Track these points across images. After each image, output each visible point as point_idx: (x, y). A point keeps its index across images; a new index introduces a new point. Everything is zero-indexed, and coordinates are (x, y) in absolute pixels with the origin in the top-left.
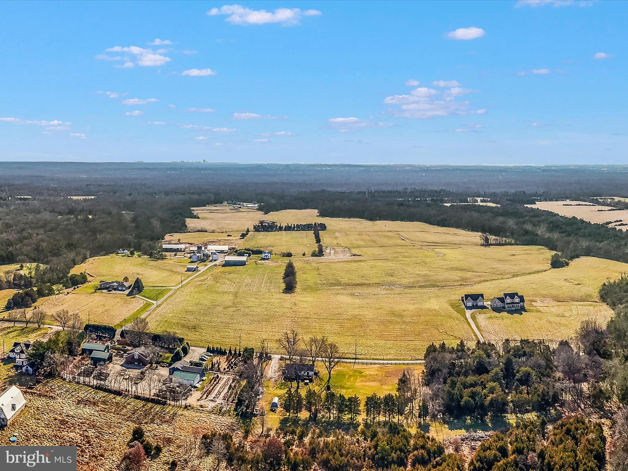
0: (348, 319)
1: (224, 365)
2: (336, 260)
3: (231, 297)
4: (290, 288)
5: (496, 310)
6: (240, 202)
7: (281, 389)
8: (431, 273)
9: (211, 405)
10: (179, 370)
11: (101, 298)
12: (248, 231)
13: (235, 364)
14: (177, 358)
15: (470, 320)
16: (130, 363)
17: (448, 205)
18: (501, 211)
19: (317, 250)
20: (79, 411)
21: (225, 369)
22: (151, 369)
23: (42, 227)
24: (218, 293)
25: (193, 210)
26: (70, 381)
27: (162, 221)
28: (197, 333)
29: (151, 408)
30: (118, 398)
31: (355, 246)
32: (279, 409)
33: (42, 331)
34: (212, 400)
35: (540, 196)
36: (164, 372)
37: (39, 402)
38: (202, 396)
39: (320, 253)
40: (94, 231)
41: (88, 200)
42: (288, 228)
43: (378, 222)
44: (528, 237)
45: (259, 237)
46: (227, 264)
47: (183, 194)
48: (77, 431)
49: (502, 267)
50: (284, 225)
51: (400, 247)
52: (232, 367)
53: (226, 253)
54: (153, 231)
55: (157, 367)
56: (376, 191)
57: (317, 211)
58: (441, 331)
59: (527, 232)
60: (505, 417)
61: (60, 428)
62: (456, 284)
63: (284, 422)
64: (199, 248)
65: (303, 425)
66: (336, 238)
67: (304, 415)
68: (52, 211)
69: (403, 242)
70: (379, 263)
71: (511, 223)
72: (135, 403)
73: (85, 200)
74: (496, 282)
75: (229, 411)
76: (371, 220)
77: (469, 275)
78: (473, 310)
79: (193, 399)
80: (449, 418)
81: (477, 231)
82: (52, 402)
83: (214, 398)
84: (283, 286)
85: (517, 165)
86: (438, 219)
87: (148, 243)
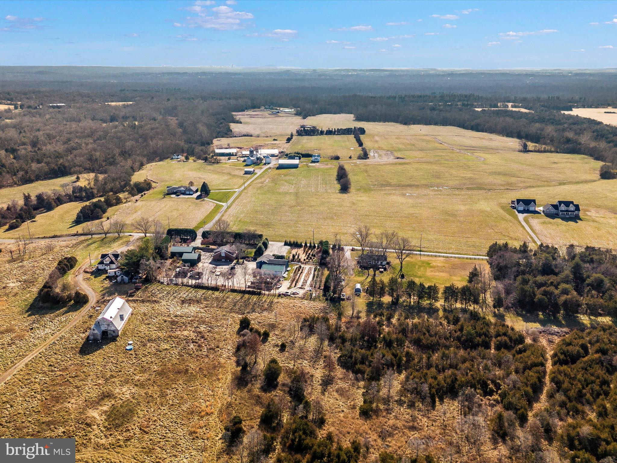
0: (405, 217)
1: (303, 257)
2: (382, 163)
3: (293, 197)
4: (345, 189)
5: (549, 215)
6: (276, 106)
7: (359, 276)
8: (477, 176)
9: (301, 292)
10: (266, 263)
11: (171, 203)
12: (292, 135)
13: (312, 255)
14: (259, 253)
15: (524, 224)
16: (218, 261)
17: (480, 110)
18: (536, 118)
19: (362, 152)
20: (186, 310)
21: (305, 260)
22: (239, 264)
23: (89, 136)
24: (280, 194)
25: (235, 115)
26: (168, 284)
27: (208, 126)
28: (271, 229)
29: (249, 299)
30: (217, 293)
31: (397, 149)
32: (363, 294)
33: (124, 240)
34: (301, 288)
35: (577, 102)
36: (252, 266)
37: (144, 308)
38: (291, 285)
39: (365, 156)
40: (145, 138)
41: (128, 106)
42: (330, 132)
43: (412, 126)
44: (570, 146)
45: (304, 141)
46: (281, 167)
47: (220, 99)
48: (189, 328)
49: (545, 174)
50: (325, 129)
51: (438, 151)
52: (311, 258)
53: (277, 156)
54: (201, 136)
55: (243, 262)
56: (406, 96)
57: (352, 116)
58: (496, 231)
59: (568, 140)
60: (578, 317)
61: (172, 328)
62: (502, 188)
63: (370, 305)
64: (251, 152)
65: (388, 308)
66: (377, 141)
67: (387, 299)
68: (93, 119)
69: (442, 146)
70: (424, 166)
71: (550, 129)
72: (232, 296)
73: (125, 106)
74: (543, 188)
75: (319, 297)
76: (405, 124)
77: (513, 180)
78: (525, 215)
79: (284, 288)
80: (522, 311)
81: (512, 137)
82: (157, 306)
83: (302, 285)
84: (338, 187)
85: (545, 68)
86: (473, 123)
87: (200, 148)
